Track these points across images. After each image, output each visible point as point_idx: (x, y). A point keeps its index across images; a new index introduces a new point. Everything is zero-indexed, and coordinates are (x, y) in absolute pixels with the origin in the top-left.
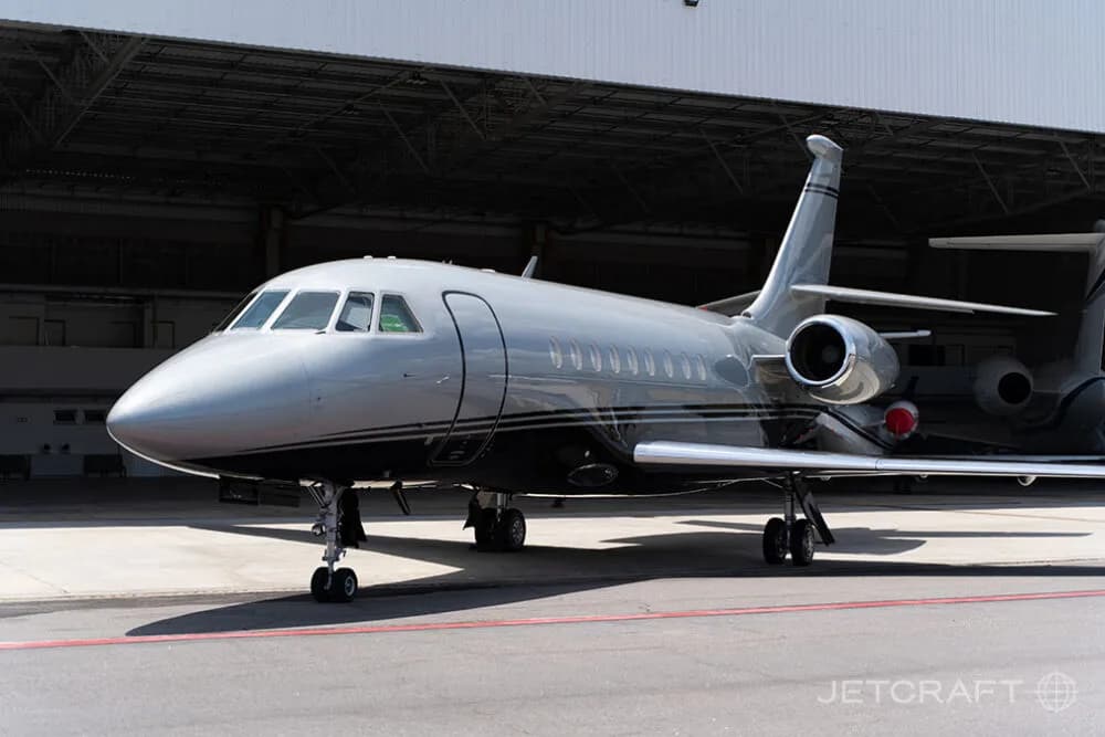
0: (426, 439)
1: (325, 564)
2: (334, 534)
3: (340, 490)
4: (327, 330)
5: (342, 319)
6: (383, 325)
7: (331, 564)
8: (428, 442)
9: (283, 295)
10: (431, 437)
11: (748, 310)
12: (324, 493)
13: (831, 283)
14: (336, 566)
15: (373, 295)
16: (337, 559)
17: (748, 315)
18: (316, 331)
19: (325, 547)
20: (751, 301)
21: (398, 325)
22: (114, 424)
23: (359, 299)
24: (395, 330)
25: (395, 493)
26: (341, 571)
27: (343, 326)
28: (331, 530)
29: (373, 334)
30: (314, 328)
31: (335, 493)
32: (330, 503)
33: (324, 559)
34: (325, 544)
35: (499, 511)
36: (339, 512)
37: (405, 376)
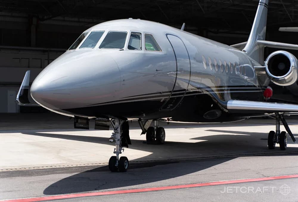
0: (162, 99)
1: (115, 155)
2: (119, 141)
3: (122, 122)
4: (124, 48)
5: (130, 45)
6: (147, 47)
7: (118, 155)
8: (162, 101)
9: (101, 33)
10: (163, 98)
11: (245, 49)
12: (114, 124)
13: (266, 40)
14: (120, 156)
15: (141, 34)
16: (121, 153)
17: (244, 51)
18: (119, 49)
19: (115, 147)
20: (245, 45)
21: (152, 48)
22: (34, 92)
23: (135, 35)
24: (152, 50)
25: (139, 123)
26: (122, 158)
27: (130, 47)
28: (118, 140)
29: (143, 51)
30: (119, 48)
31: (120, 124)
32: (118, 128)
33: (114, 152)
34: (115, 146)
35: (155, 128)
36: (121, 132)
37: (157, 70)
